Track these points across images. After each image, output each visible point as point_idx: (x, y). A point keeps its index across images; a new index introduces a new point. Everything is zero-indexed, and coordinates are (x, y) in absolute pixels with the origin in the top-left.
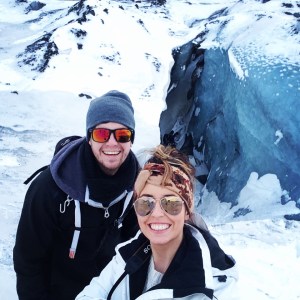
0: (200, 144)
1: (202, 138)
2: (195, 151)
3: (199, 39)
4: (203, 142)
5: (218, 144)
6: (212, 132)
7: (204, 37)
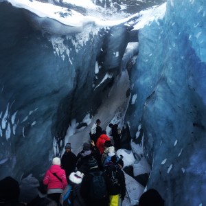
0: (138, 134)
1: (140, 127)
2: (133, 145)
3: (132, 23)
4: (142, 131)
5: (162, 124)
6: (151, 109)
7: (137, 20)
